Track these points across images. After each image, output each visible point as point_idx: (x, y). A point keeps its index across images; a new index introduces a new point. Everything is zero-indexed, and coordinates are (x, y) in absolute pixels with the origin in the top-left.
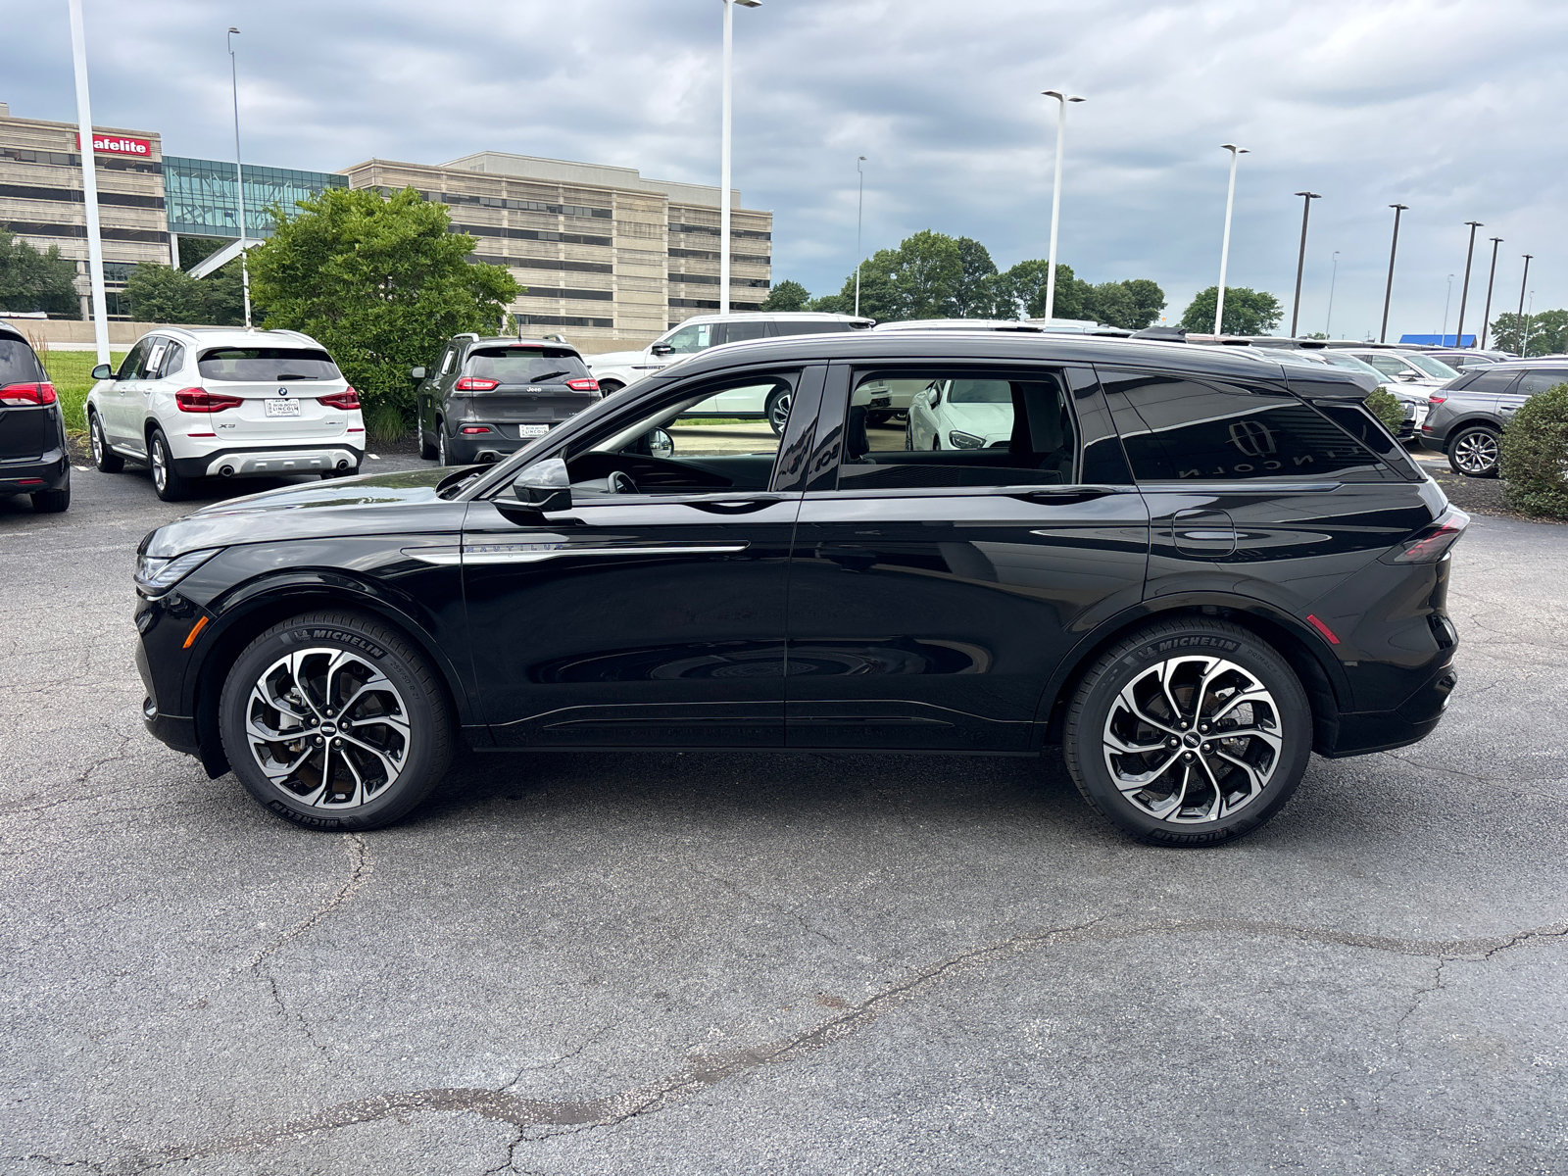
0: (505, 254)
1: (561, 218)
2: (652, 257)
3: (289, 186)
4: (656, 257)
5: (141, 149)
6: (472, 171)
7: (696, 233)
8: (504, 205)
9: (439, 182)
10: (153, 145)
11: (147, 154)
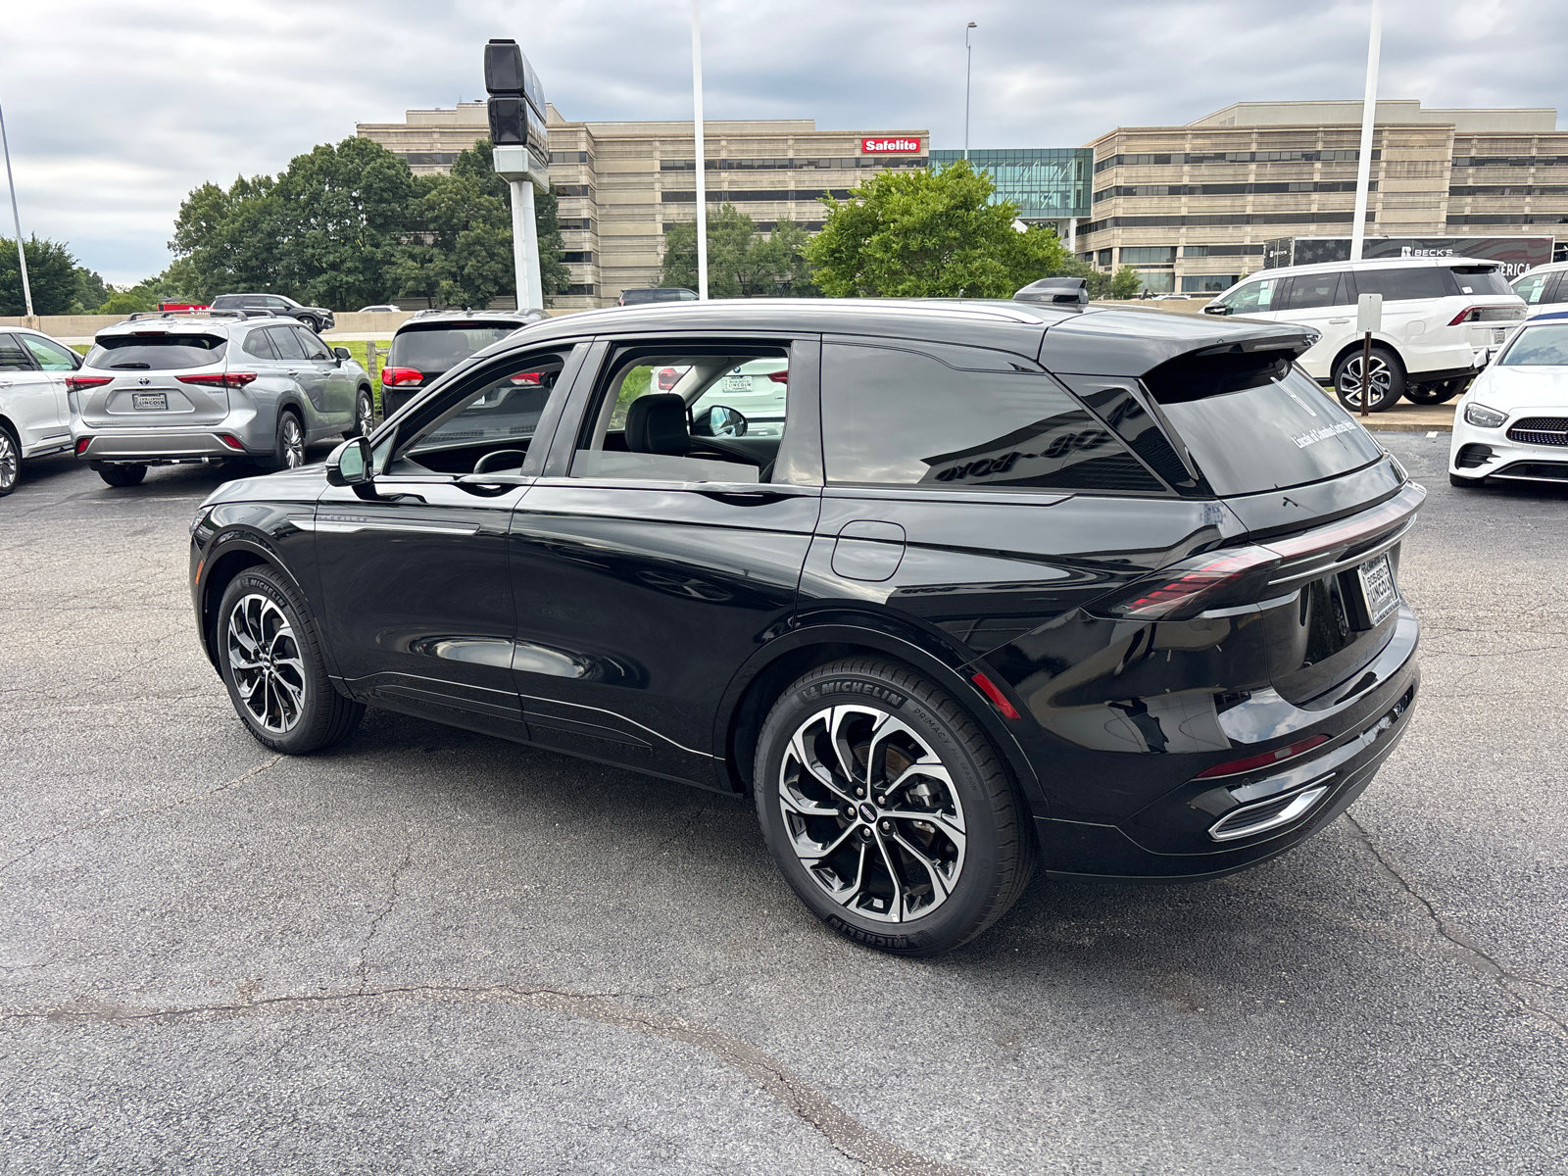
0: (1249, 211)
1: (1318, 165)
2: (1427, 199)
3: (1037, 166)
4: (1433, 199)
5: (913, 146)
6: (1221, 126)
7: (1489, 166)
8: (1253, 158)
9: (1184, 142)
10: (923, 141)
11: (917, 150)
